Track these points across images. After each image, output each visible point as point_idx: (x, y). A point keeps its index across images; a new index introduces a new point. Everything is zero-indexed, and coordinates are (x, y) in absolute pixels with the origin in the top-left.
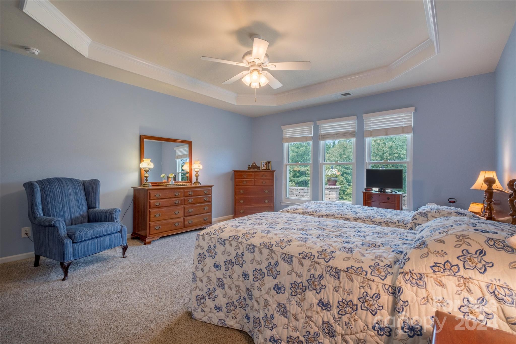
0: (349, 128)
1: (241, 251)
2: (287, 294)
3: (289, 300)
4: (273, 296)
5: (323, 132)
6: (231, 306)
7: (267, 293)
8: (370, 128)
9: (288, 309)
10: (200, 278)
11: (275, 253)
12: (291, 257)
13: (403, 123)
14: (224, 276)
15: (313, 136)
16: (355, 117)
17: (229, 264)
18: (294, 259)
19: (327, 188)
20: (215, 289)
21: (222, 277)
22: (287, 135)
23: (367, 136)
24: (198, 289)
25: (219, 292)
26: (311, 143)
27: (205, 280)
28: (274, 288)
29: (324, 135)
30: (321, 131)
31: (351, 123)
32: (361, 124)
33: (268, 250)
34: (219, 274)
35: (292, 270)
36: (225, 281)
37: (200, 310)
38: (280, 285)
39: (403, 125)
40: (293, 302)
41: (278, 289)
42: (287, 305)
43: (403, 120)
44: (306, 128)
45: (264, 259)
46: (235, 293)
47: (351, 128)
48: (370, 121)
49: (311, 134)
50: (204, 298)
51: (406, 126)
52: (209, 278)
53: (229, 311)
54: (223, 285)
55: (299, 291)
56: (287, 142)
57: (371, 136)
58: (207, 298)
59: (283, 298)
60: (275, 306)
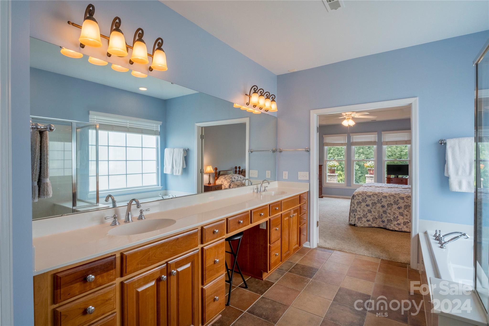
0: (372, 139)
1: (380, 198)
2: (402, 209)
3: (403, 211)
4: (397, 210)
5: (354, 141)
6: (375, 219)
7: (394, 210)
8: (386, 140)
9: (403, 213)
10: (359, 211)
11: (396, 197)
12: (403, 198)
13: (406, 138)
14: (371, 208)
15: (347, 142)
16: (377, 133)
17: (374, 204)
18: (404, 198)
19: (329, 176)
20: (367, 214)
21: (370, 209)
22: (327, 141)
23: (384, 145)
24: (358, 215)
25: (369, 215)
26: (345, 147)
27: (361, 211)
28: (397, 208)
29: (355, 143)
30: (353, 140)
31: (374, 136)
32: (380, 137)
33: (393, 197)
34: (369, 208)
35: (404, 202)
36: (372, 210)
37: (359, 223)
38: (400, 207)
39: (406, 140)
40: (405, 211)
41: (399, 208)
42: (403, 212)
43: (406, 137)
44: (342, 138)
45: (392, 200)
46: (377, 213)
47: (374, 139)
48: (386, 136)
49: (346, 141)
50: (361, 218)
51: (408, 140)
52: (364, 211)
53: (374, 221)
54: (371, 212)
55: (407, 207)
56: (327, 146)
57: (387, 144)
58: (363, 218)
59: (401, 211)
60: (398, 214)
